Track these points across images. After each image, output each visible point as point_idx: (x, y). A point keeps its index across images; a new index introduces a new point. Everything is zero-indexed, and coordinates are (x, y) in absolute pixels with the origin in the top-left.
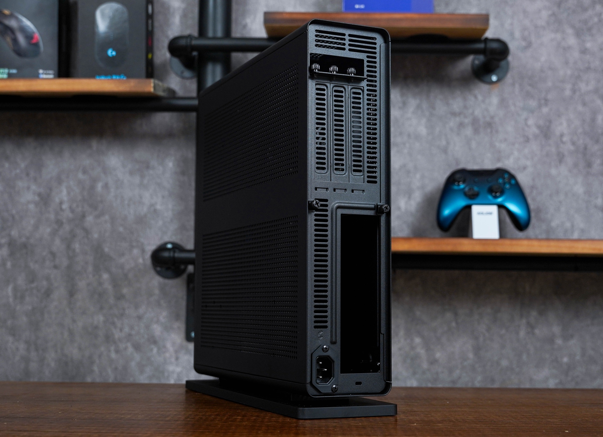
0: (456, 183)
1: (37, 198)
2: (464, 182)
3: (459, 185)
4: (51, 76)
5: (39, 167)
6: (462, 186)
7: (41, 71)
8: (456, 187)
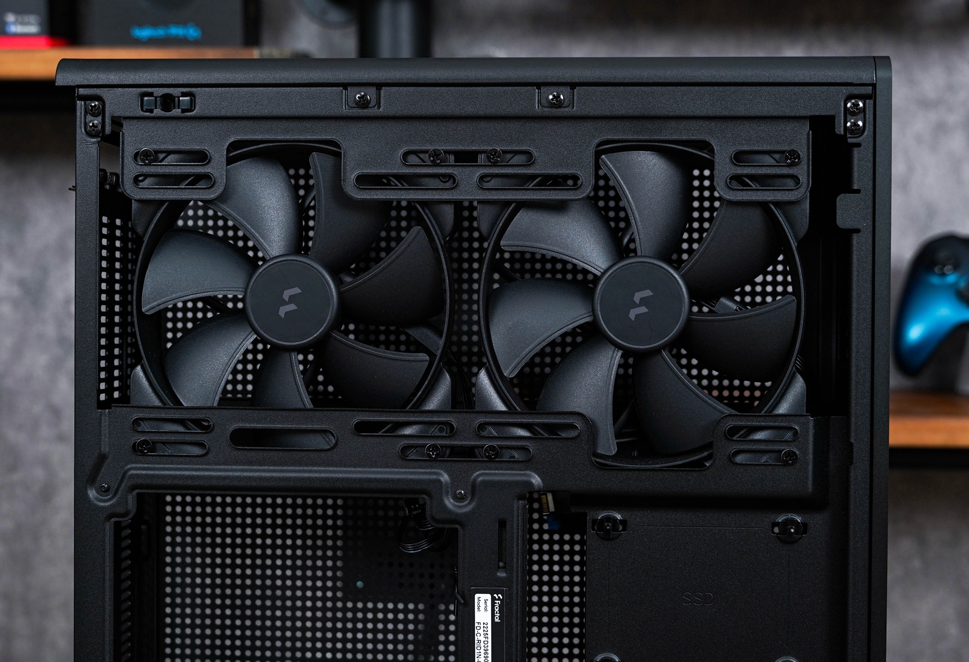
0: (936, 269)
1: (16, 291)
2: (956, 267)
3: (943, 275)
4: (33, 29)
5: (19, 223)
6: (951, 278)
7: (10, 18)
8: (935, 280)
